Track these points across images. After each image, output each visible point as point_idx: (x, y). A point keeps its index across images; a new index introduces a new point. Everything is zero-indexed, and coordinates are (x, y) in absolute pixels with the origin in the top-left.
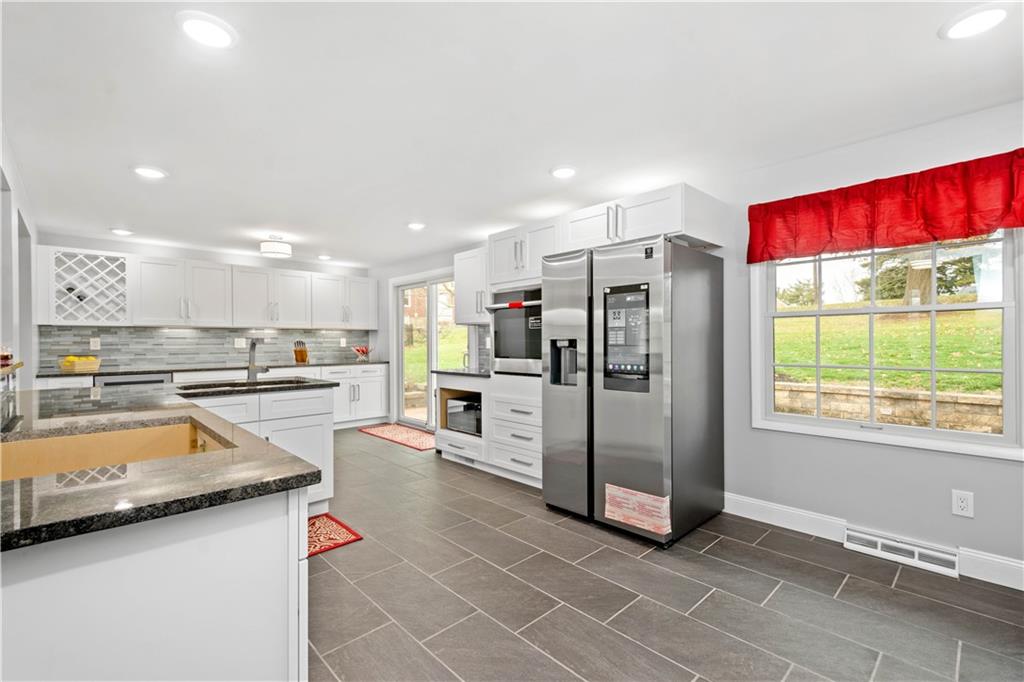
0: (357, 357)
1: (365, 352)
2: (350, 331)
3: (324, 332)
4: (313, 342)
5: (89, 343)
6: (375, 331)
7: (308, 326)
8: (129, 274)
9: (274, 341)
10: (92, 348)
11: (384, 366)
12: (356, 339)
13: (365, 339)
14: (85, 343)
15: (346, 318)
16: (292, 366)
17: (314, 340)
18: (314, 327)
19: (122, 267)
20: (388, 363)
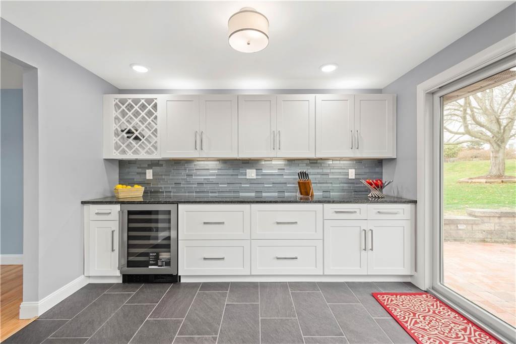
0: (369, 191)
1: (379, 186)
2: (359, 161)
3: (330, 162)
4: (318, 174)
5: (145, 173)
6: (391, 160)
7: (312, 155)
8: (159, 113)
9: (281, 172)
10: (147, 178)
11: (408, 207)
12: (367, 170)
13: (377, 170)
14: (143, 173)
15: (355, 145)
16: (296, 202)
17: (320, 171)
18: (319, 156)
19: (155, 106)
20: (415, 202)
